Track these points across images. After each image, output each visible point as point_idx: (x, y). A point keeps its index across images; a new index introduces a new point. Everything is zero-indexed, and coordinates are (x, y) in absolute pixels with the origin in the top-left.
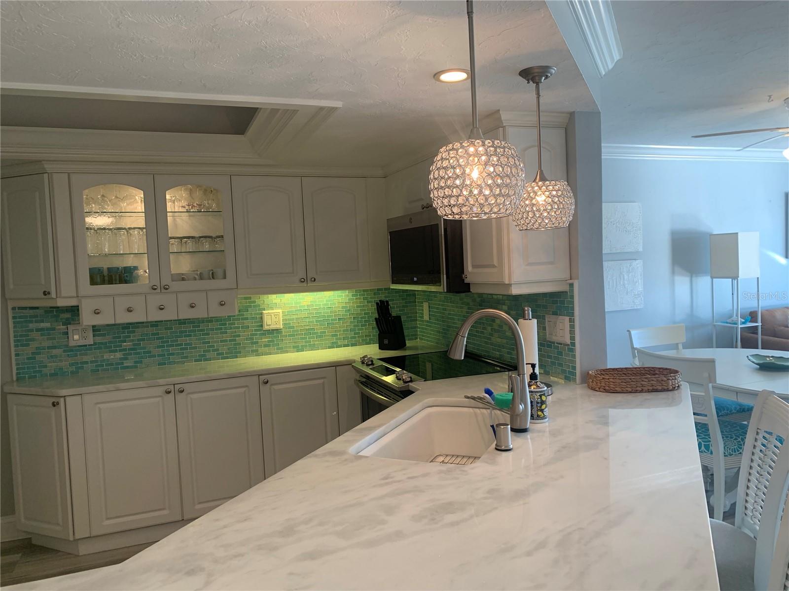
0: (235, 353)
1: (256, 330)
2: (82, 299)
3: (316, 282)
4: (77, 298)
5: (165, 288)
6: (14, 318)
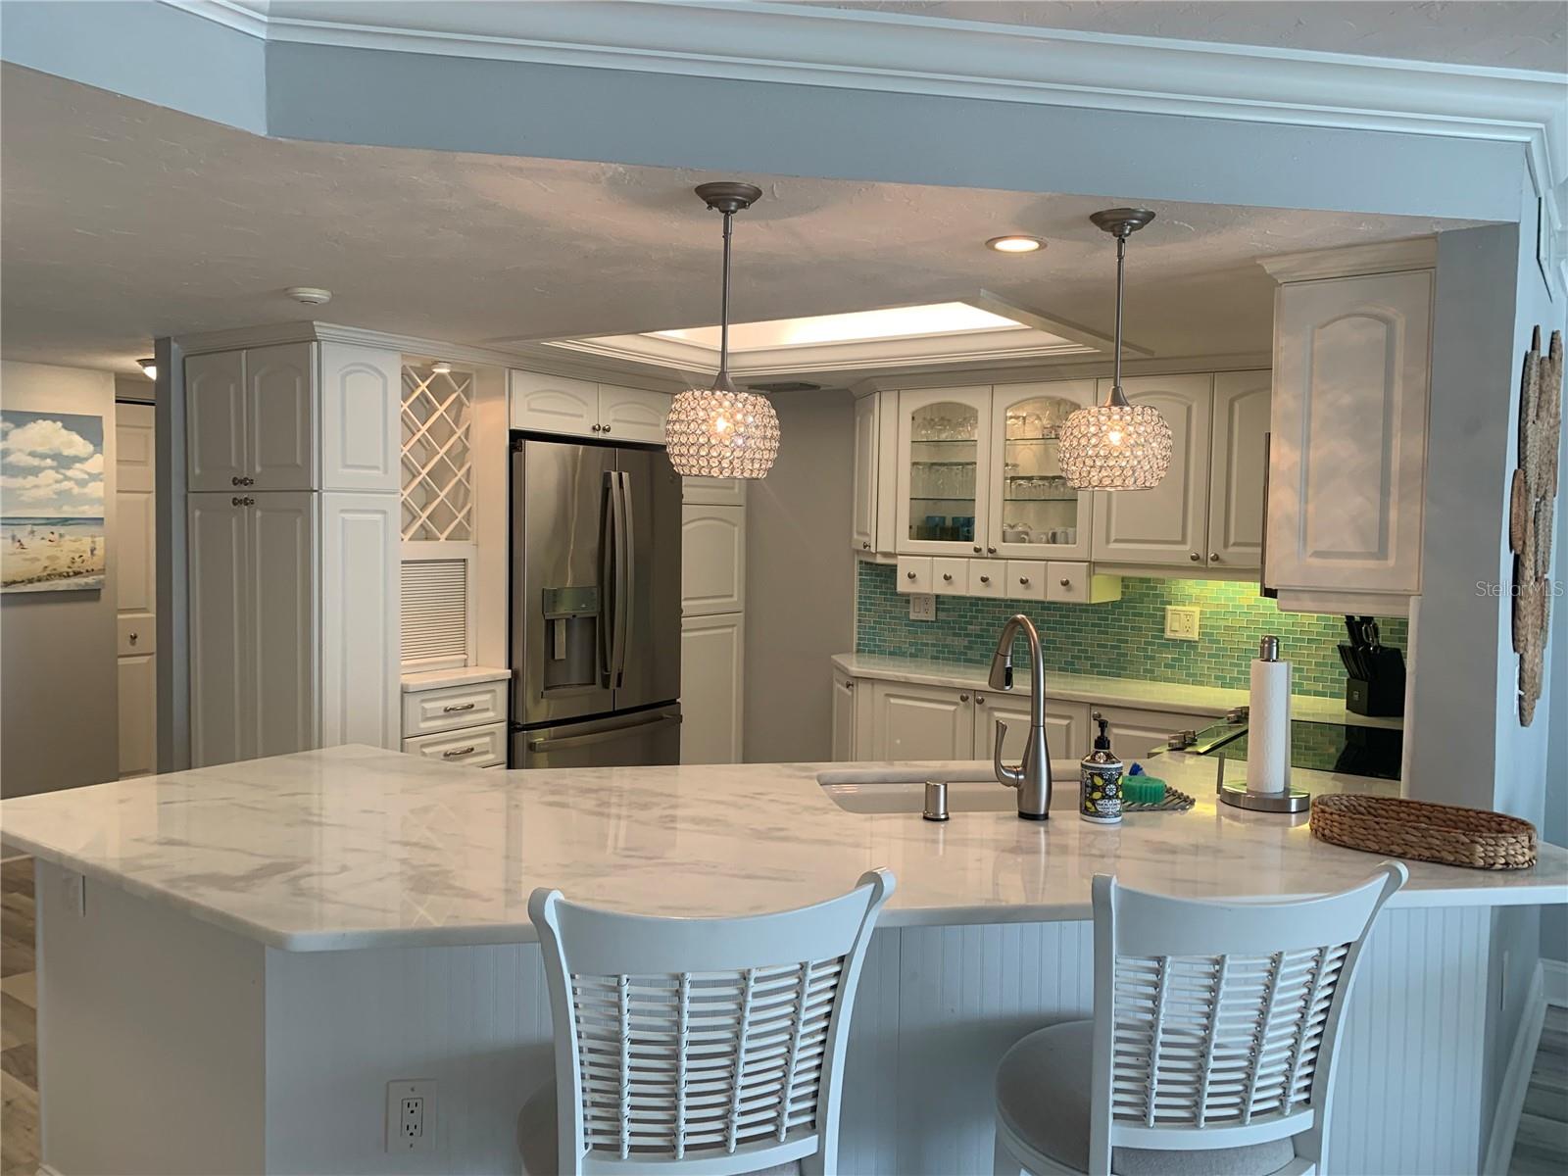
2: (899, 557)
3: (1222, 562)
4: (894, 555)
5: (991, 551)
6: (861, 574)
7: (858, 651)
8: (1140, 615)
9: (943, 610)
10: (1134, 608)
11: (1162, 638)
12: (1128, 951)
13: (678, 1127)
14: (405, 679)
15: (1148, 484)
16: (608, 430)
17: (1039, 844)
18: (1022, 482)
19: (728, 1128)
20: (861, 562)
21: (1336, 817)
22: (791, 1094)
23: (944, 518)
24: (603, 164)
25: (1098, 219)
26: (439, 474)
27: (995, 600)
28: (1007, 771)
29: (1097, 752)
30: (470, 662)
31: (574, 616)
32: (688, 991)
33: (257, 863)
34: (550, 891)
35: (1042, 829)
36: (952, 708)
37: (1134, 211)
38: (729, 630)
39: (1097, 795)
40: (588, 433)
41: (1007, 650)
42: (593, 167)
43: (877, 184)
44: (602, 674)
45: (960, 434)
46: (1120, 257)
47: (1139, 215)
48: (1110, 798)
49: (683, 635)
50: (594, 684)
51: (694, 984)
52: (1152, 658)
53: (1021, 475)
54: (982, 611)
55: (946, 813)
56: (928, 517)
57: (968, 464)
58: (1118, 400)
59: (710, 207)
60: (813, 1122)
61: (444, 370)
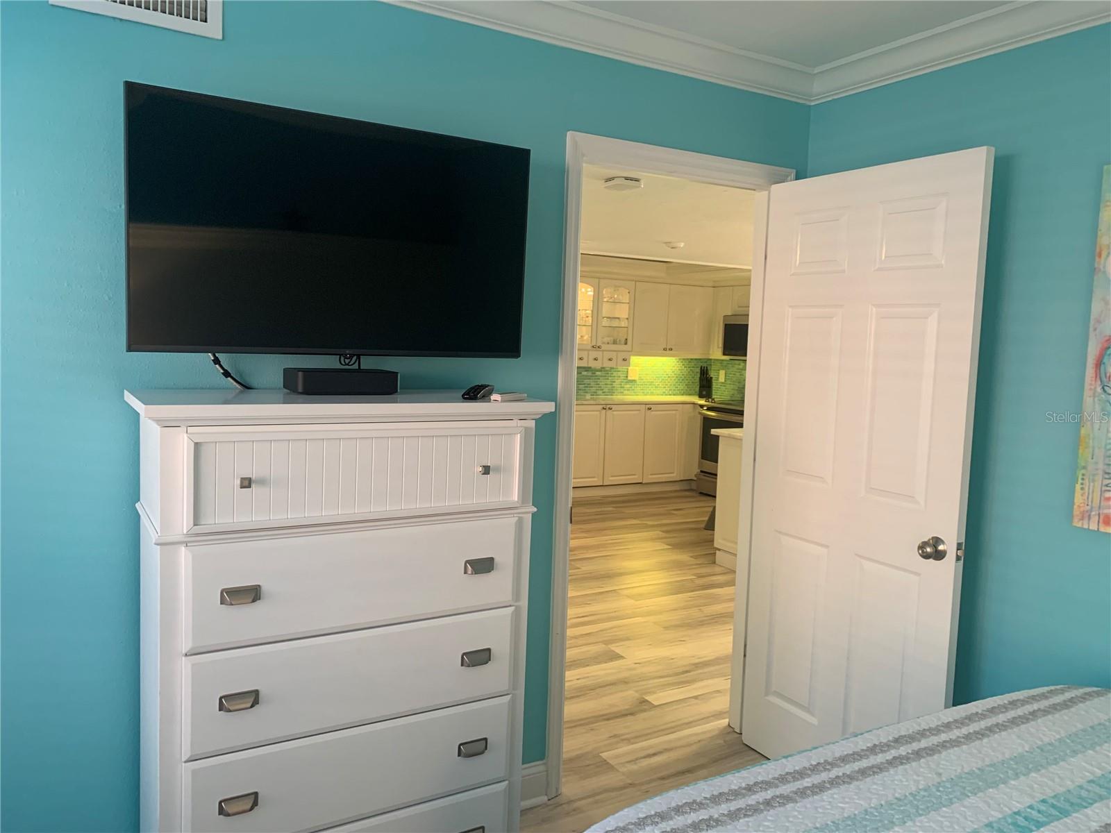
0: (611, 392)
1: (624, 379)
3: (672, 351)
5: (598, 347)
8: (621, 371)
11: (627, 379)
52: (623, 387)
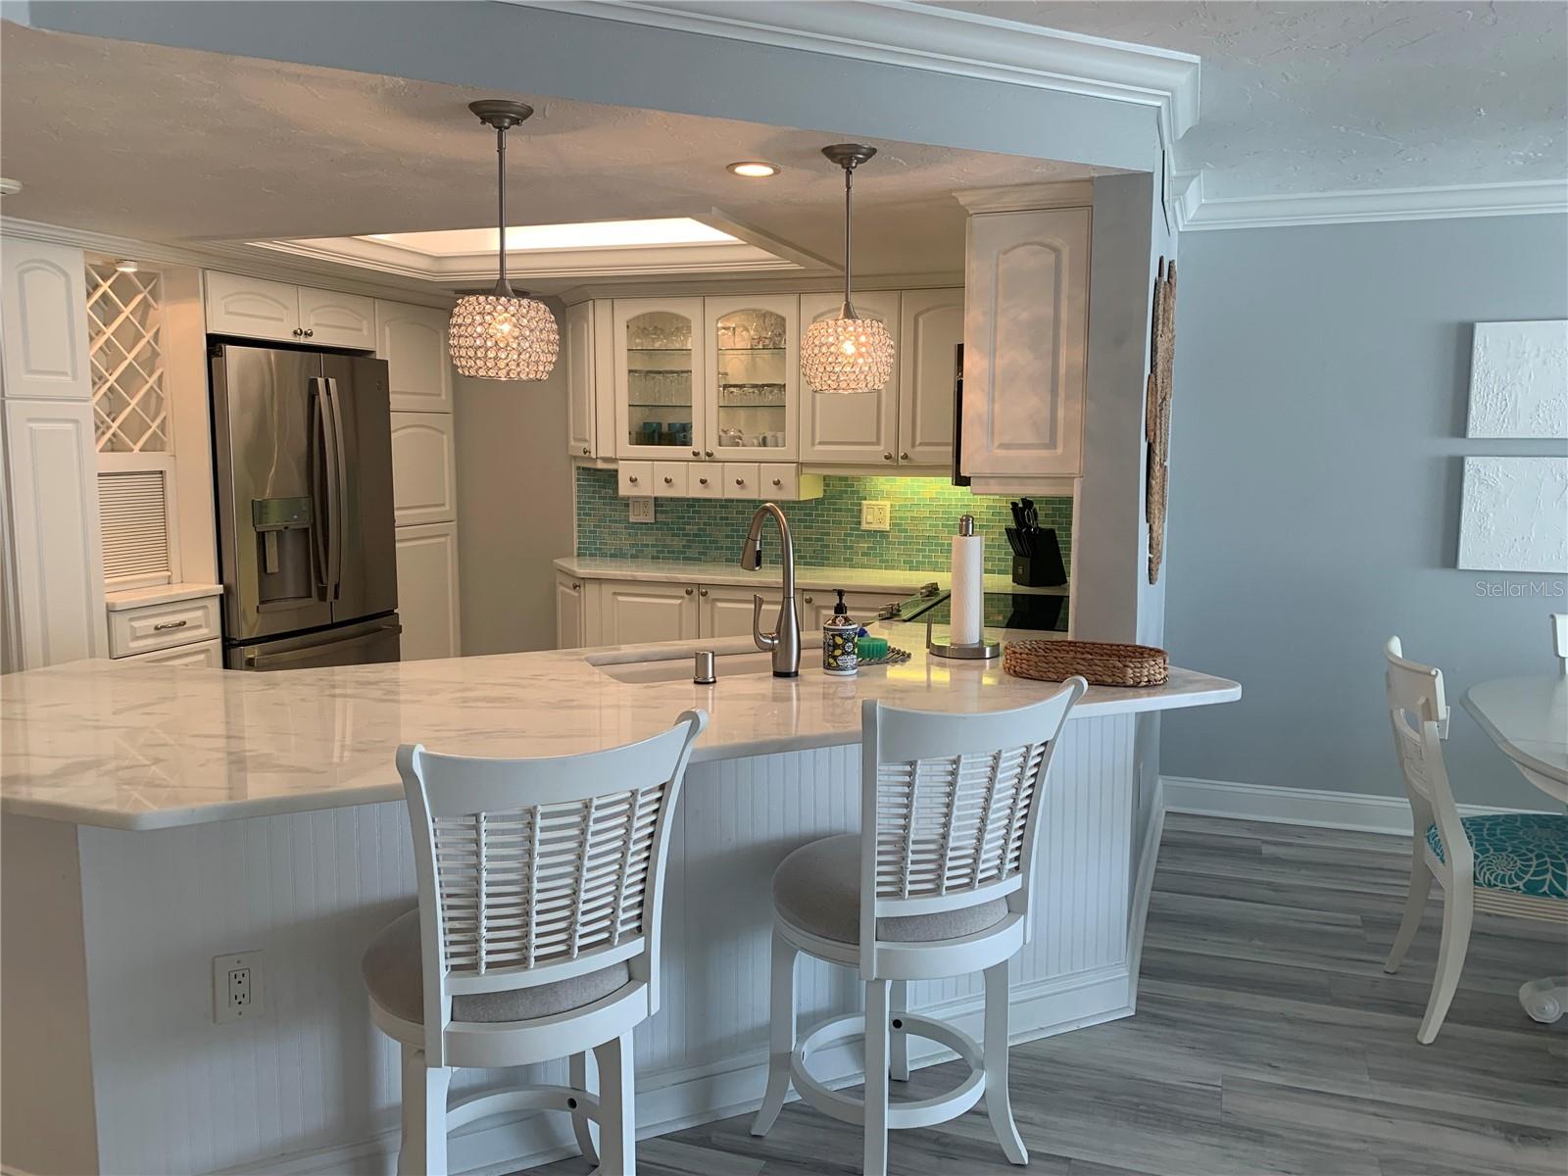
0: (821, 558)
1: (851, 529)
2: (620, 462)
3: (911, 460)
4: (614, 460)
5: (709, 455)
6: (578, 480)
7: (579, 555)
8: (840, 510)
9: (662, 512)
10: (835, 504)
11: (858, 529)
12: (889, 759)
13: (530, 940)
14: (110, 598)
15: (876, 387)
16: (311, 335)
17: (791, 693)
18: (732, 389)
19: (571, 937)
20: (578, 468)
21: (1025, 656)
22: (623, 904)
23: (660, 424)
24: (385, 77)
25: (829, 152)
26: (129, 379)
27: (710, 500)
28: (764, 637)
29: (836, 617)
30: (174, 579)
31: (286, 528)
32: (539, 822)
33: (60, 763)
34: (414, 747)
35: (793, 684)
36: (680, 601)
37: (860, 147)
38: (442, 540)
39: (838, 652)
40: (290, 338)
41: (757, 536)
42: (375, 79)
43: (643, 110)
44: (318, 587)
45: (673, 344)
46: (849, 188)
47: (864, 151)
48: (848, 654)
49: (397, 545)
50: (310, 597)
51: (544, 816)
52: (851, 548)
53: (732, 383)
54: (699, 512)
55: (714, 677)
56: (645, 424)
57: (683, 372)
58: (849, 314)
59: (483, 123)
60: (639, 928)
61: (129, 269)
